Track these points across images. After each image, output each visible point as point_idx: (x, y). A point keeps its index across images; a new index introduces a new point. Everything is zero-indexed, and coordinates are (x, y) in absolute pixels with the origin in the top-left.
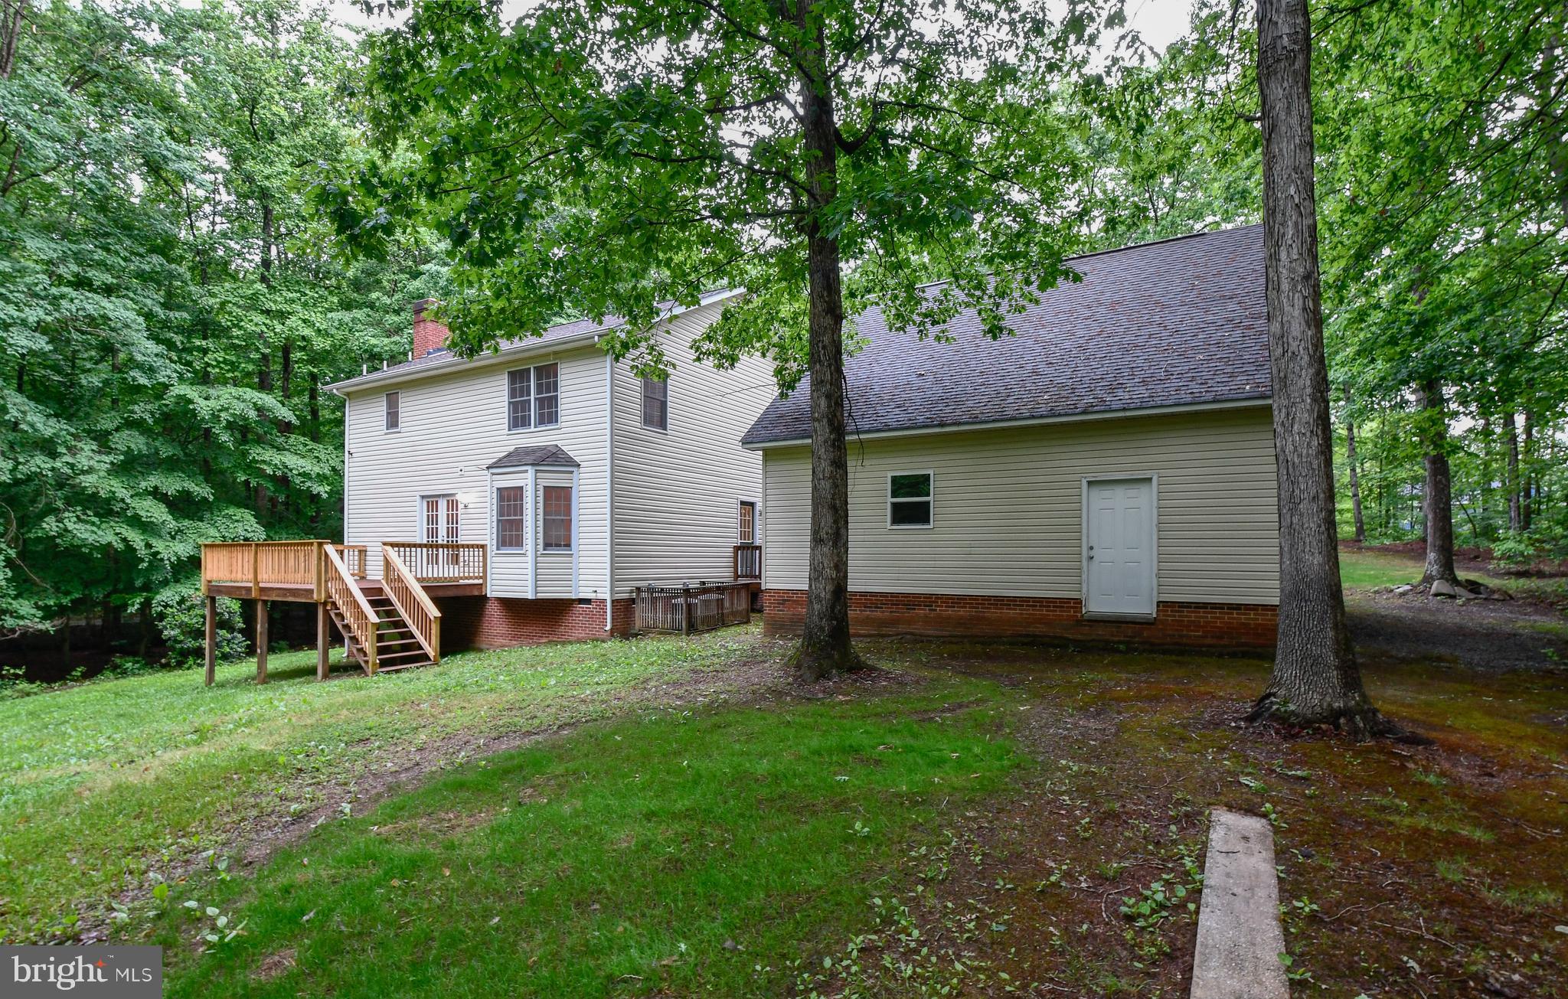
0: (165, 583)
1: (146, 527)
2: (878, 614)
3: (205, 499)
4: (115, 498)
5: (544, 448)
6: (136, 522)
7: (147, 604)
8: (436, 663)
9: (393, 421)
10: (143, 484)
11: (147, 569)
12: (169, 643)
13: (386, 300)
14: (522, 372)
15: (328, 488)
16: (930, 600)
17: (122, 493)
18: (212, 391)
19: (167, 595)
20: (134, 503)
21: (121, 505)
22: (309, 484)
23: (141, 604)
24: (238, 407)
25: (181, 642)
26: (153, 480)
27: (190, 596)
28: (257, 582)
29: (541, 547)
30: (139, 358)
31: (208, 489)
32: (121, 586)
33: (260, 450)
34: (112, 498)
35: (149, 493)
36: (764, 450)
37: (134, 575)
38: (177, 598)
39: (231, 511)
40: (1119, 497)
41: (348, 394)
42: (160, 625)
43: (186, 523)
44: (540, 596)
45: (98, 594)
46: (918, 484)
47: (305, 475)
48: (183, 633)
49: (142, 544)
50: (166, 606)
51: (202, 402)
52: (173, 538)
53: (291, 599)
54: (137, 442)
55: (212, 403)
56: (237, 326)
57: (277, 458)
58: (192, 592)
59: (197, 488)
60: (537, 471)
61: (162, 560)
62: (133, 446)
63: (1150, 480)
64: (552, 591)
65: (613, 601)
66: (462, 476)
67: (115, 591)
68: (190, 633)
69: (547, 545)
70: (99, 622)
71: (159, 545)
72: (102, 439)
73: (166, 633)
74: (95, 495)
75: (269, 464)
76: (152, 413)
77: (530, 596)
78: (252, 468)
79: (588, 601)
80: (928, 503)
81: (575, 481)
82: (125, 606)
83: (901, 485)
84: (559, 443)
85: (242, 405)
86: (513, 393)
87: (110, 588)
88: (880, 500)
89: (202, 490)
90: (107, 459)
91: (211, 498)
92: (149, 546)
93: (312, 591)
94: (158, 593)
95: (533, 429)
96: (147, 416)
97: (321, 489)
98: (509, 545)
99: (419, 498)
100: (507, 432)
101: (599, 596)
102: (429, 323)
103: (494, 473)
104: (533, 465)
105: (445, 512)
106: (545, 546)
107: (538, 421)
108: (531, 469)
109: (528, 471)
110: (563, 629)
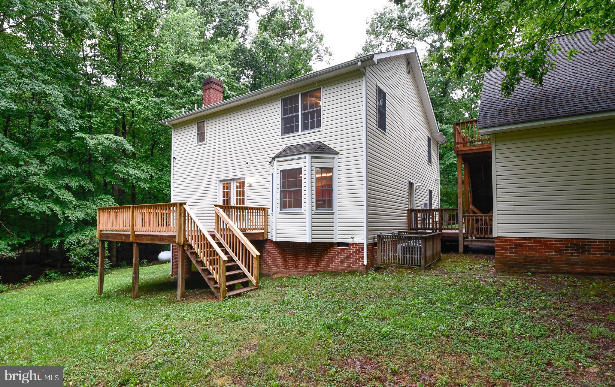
0: (71, 233)
1: (62, 204)
3: (90, 190)
4: (47, 189)
5: (312, 144)
6: (58, 201)
7: (62, 243)
8: (258, 288)
9: (201, 137)
10: (61, 182)
11: (62, 226)
12: (72, 264)
13: (176, 91)
14: (291, 98)
15: (148, 185)
17: (50, 186)
18: (94, 137)
19: (72, 239)
20: (57, 192)
21: (50, 193)
22: (139, 183)
23: (59, 243)
24: (107, 143)
25: (78, 263)
26: (66, 181)
27: (83, 240)
28: (133, 231)
29: (314, 208)
30: (60, 116)
31: (92, 185)
32: (49, 234)
33: (117, 166)
34: (46, 188)
35: (63, 187)
36: (493, 134)
37: (56, 228)
38: (77, 240)
39: (103, 196)
41: (173, 125)
42: (68, 254)
43: (81, 202)
44: (314, 241)
45: (38, 238)
47: (137, 178)
48: (80, 259)
49: (61, 212)
50: (71, 244)
51: (89, 140)
52: (75, 209)
53: (157, 242)
54: (59, 162)
55: (95, 141)
56: (106, 105)
57: (125, 170)
58: (84, 237)
59: (87, 185)
60: (312, 157)
61: (70, 220)
62: (56, 163)
64: (322, 238)
65: (368, 245)
66: (248, 167)
67: (47, 237)
68: (83, 258)
69: (318, 207)
70: (39, 251)
71: (69, 213)
72: (42, 160)
73: (71, 259)
74: (38, 186)
75: (121, 172)
76: (66, 147)
77: (307, 240)
78: (113, 174)
79: (346, 244)
81: (335, 164)
82: (51, 244)
84: (321, 141)
85: (109, 142)
86: (284, 112)
87: (43, 235)
89: (88, 185)
90: (43, 168)
91: (93, 190)
92: (64, 213)
93: (175, 237)
94: (67, 238)
95: (300, 133)
96: (64, 149)
97: (145, 185)
98: (290, 207)
99: (218, 182)
100: (280, 137)
101: (356, 241)
102: (212, 90)
103: (278, 162)
104: (309, 153)
105: (235, 189)
106: (316, 207)
107: (305, 128)
108: (308, 156)
109: (305, 158)
110: (324, 263)
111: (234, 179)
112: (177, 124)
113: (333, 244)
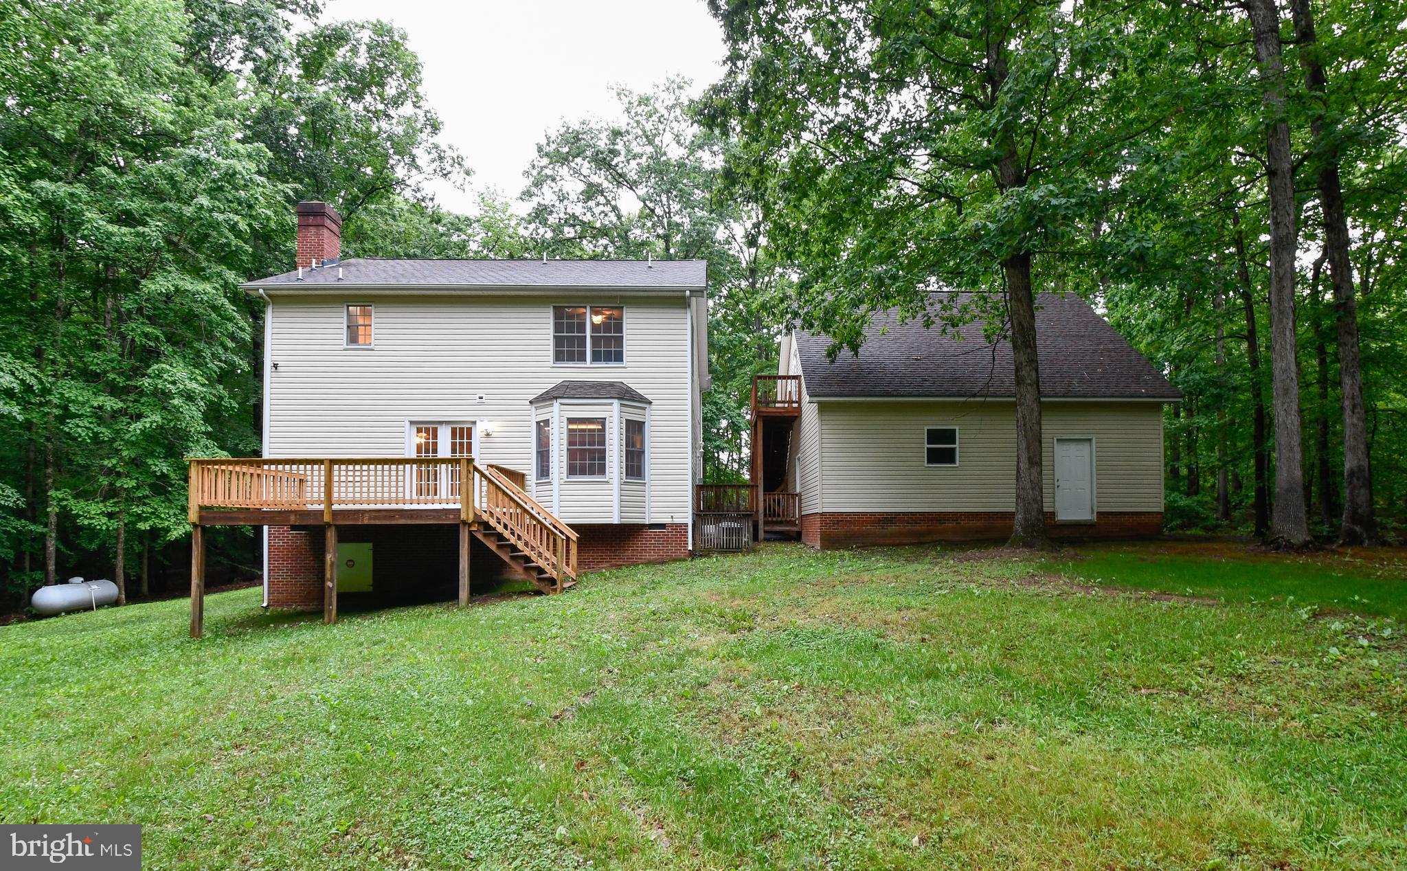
2: (917, 528)
5: (611, 384)
16: (955, 516)
29: (624, 476)
36: (819, 403)
40: (1073, 449)
41: (271, 297)
44: (623, 521)
46: (949, 436)
60: (621, 405)
63: (1090, 440)
64: (632, 518)
65: (693, 526)
66: (481, 404)
77: (616, 521)
79: (662, 526)
80: (954, 449)
81: (647, 417)
83: (934, 436)
84: (625, 381)
86: (559, 327)
88: (919, 445)
95: (590, 364)
98: (583, 472)
99: (408, 424)
100: (551, 364)
101: (676, 521)
102: (325, 231)
103: (562, 404)
104: (619, 399)
105: (449, 441)
106: (627, 475)
107: (596, 357)
108: (616, 403)
109: (611, 404)
110: (629, 553)
111: (447, 423)
112: (277, 296)
113: (644, 526)
